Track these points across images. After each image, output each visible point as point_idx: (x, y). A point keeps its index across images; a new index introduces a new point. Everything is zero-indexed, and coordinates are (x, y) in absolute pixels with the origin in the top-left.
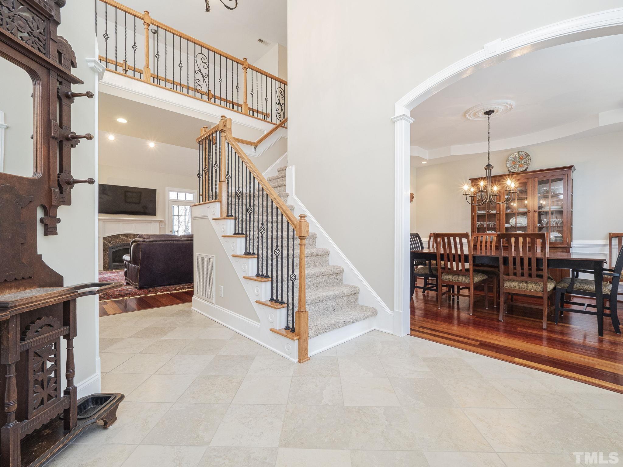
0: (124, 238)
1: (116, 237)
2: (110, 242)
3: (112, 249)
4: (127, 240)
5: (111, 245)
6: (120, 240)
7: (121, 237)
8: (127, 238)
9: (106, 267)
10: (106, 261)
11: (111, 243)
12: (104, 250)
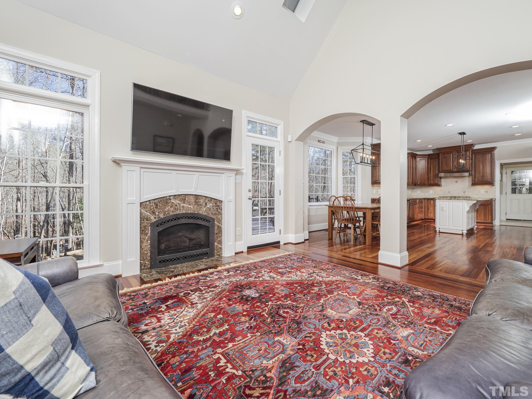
0: (179, 204)
1: (165, 200)
2: (154, 213)
3: (157, 226)
4: (183, 206)
5: (155, 218)
6: (171, 207)
7: (172, 201)
8: (184, 203)
9: (145, 266)
10: (146, 252)
11: (155, 215)
12: (143, 228)
